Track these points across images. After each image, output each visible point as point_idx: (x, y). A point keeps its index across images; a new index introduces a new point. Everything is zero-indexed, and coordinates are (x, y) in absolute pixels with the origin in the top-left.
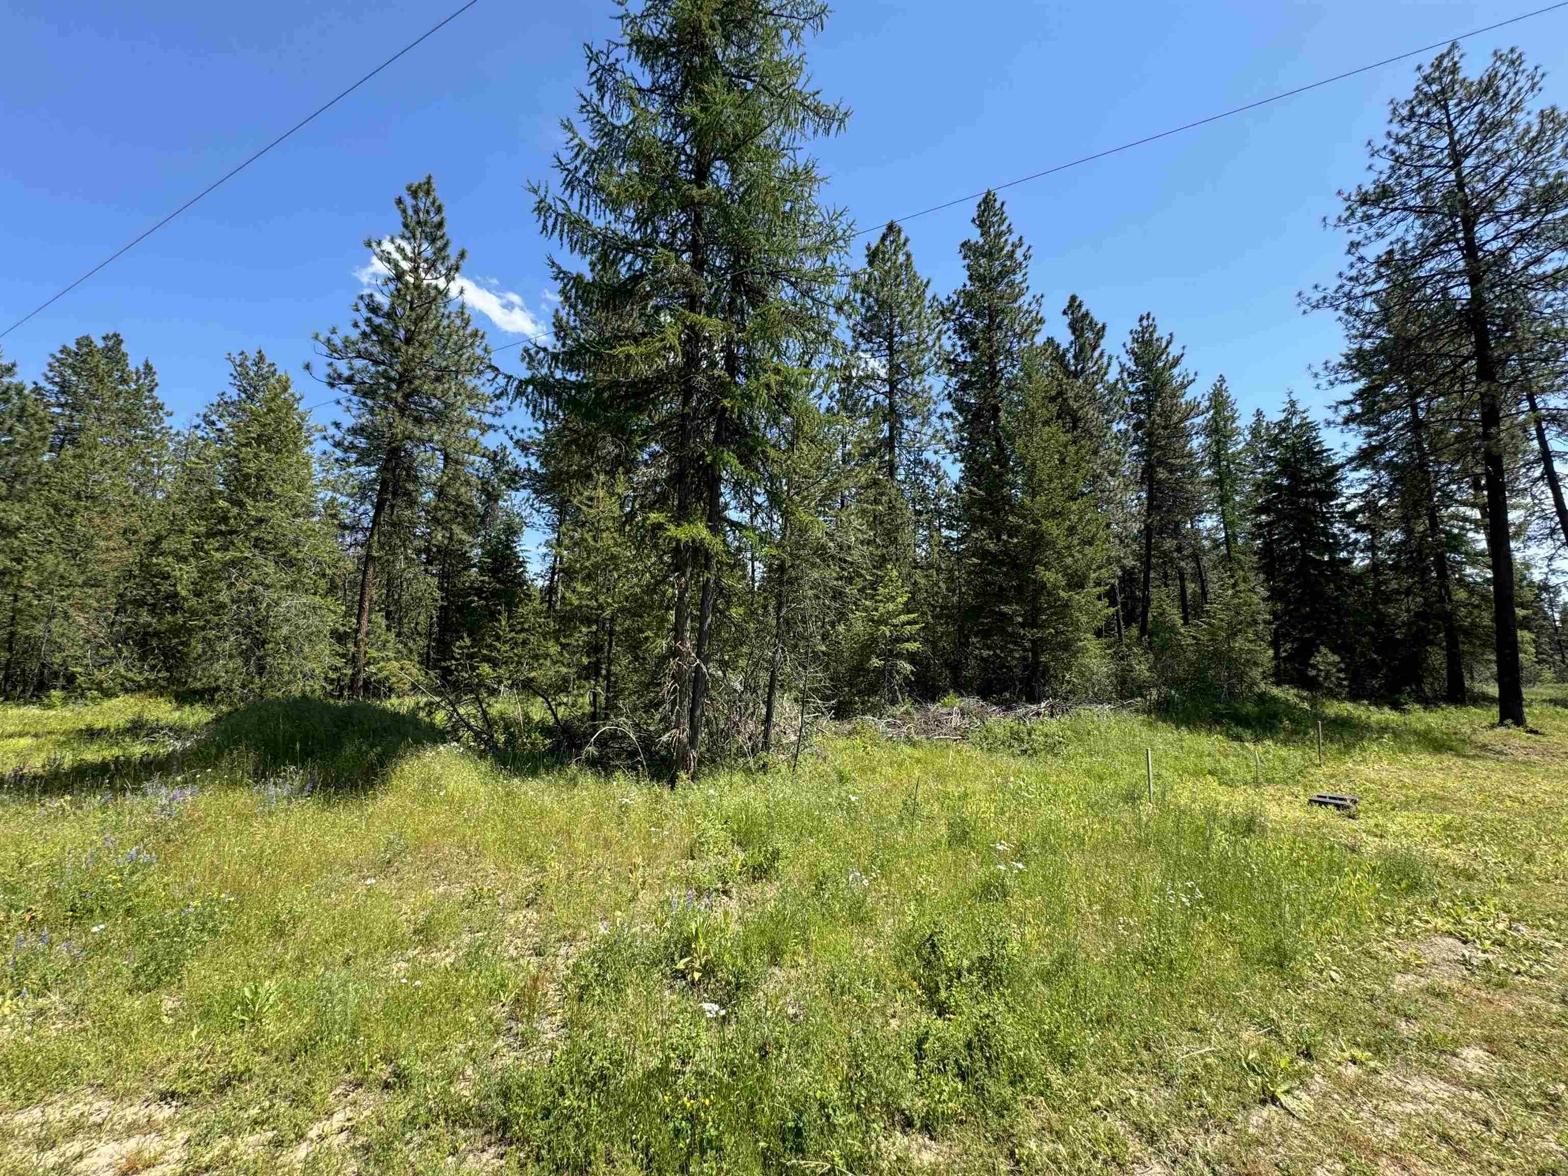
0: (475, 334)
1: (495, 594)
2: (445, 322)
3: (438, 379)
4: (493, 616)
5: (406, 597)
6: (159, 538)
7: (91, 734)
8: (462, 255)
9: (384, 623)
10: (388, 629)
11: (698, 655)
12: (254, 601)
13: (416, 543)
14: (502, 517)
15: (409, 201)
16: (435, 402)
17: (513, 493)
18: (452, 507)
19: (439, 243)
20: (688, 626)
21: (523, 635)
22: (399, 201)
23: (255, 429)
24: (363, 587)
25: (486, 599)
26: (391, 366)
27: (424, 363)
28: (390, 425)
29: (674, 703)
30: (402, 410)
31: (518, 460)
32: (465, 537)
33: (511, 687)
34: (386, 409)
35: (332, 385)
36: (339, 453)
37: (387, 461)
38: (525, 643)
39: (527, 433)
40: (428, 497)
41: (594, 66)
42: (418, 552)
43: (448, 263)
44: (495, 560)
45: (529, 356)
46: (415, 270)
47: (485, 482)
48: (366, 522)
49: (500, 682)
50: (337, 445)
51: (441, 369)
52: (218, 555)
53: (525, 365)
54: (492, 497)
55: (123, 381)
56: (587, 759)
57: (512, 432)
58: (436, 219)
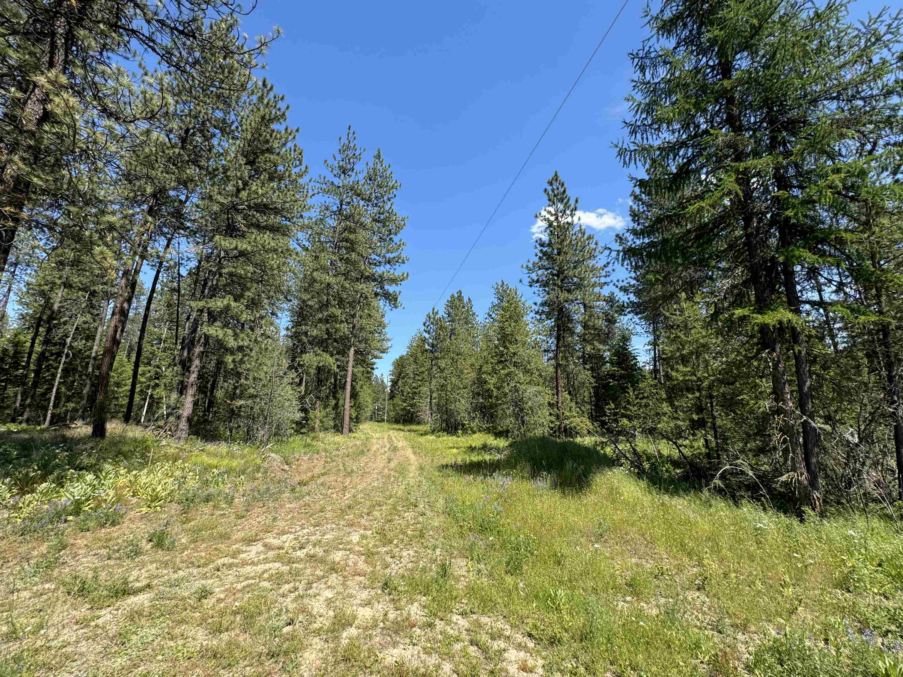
0: (589, 238)
1: (622, 377)
2: (574, 237)
3: (575, 267)
4: (624, 390)
5: (576, 383)
6: (481, 367)
7: (472, 449)
8: (577, 201)
9: (568, 397)
10: (571, 400)
11: (803, 412)
12: (517, 391)
13: (578, 354)
14: (617, 333)
15: (549, 188)
16: (575, 280)
17: (622, 317)
18: (593, 332)
19: (565, 201)
20: (787, 390)
21: (644, 401)
22: (546, 190)
23: (508, 315)
24: (557, 379)
25: (617, 380)
26: (553, 268)
27: (568, 262)
28: (557, 297)
29: (786, 452)
30: (561, 288)
31: (622, 298)
32: (601, 347)
33: (642, 432)
34: (554, 290)
35: (531, 286)
36: (538, 317)
37: (558, 315)
38: (646, 406)
39: (626, 281)
40: (579, 329)
41: (636, 60)
42: (579, 358)
43: (571, 208)
44: (619, 357)
45: (619, 238)
46: (557, 218)
47: (606, 314)
48: (553, 348)
49: (635, 430)
50: (537, 313)
51: (575, 262)
52: (502, 372)
53: (618, 244)
54: (611, 321)
55: (464, 307)
56: (715, 487)
57: (617, 284)
58: (562, 190)
